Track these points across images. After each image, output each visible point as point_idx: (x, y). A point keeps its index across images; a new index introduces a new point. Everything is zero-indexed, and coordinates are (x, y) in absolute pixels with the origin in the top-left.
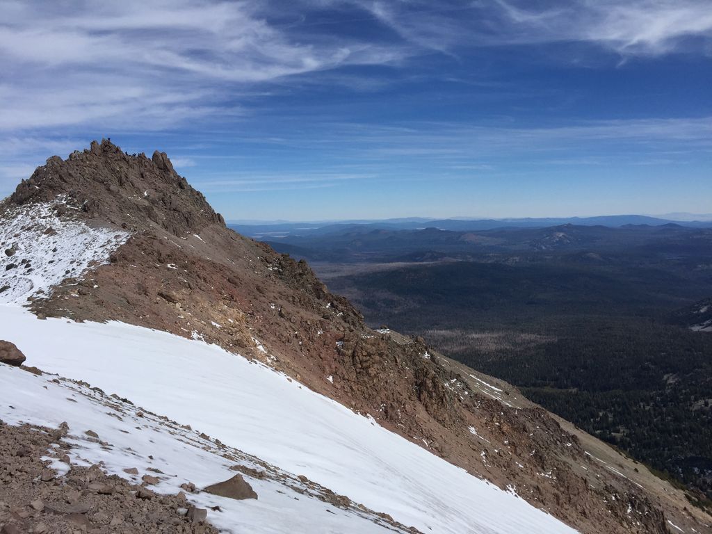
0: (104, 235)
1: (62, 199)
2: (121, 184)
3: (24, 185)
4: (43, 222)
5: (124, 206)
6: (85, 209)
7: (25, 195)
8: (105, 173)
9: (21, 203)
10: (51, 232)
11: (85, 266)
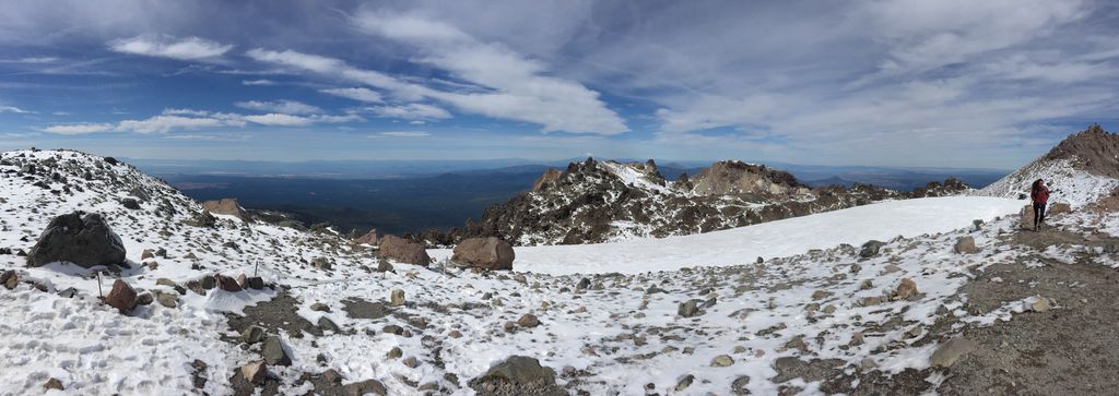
0: (1102, 180)
1: (1075, 158)
2: (1103, 150)
3: (1053, 150)
4: (1065, 170)
5: (1105, 164)
6: (1087, 164)
7: (1054, 155)
8: (1095, 144)
9: (1052, 159)
10: (1070, 175)
11: (1097, 196)
